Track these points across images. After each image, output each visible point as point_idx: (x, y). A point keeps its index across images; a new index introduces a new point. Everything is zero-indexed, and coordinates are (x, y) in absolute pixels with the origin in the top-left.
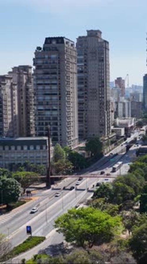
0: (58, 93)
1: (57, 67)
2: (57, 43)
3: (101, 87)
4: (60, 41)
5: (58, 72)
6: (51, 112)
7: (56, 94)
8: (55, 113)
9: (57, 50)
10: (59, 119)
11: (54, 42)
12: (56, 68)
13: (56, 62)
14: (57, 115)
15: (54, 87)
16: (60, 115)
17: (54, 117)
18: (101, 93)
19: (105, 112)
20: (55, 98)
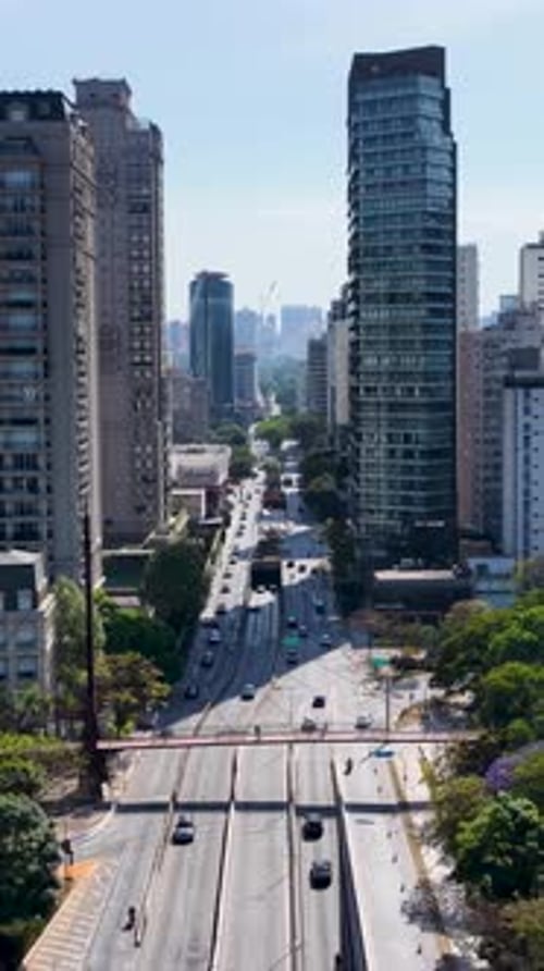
0: (39, 345)
1: (36, 225)
2: (34, 115)
3: (139, 319)
4: (45, 108)
5: (37, 250)
6: (9, 433)
7: (31, 351)
8: (25, 437)
9: (36, 151)
10: (41, 462)
11: (18, 115)
12: (30, 231)
13: (28, 201)
14: (37, 444)
15: (22, 319)
16: (48, 444)
17: (21, 456)
18: (137, 344)
19: (156, 427)
20: (23, 366)
